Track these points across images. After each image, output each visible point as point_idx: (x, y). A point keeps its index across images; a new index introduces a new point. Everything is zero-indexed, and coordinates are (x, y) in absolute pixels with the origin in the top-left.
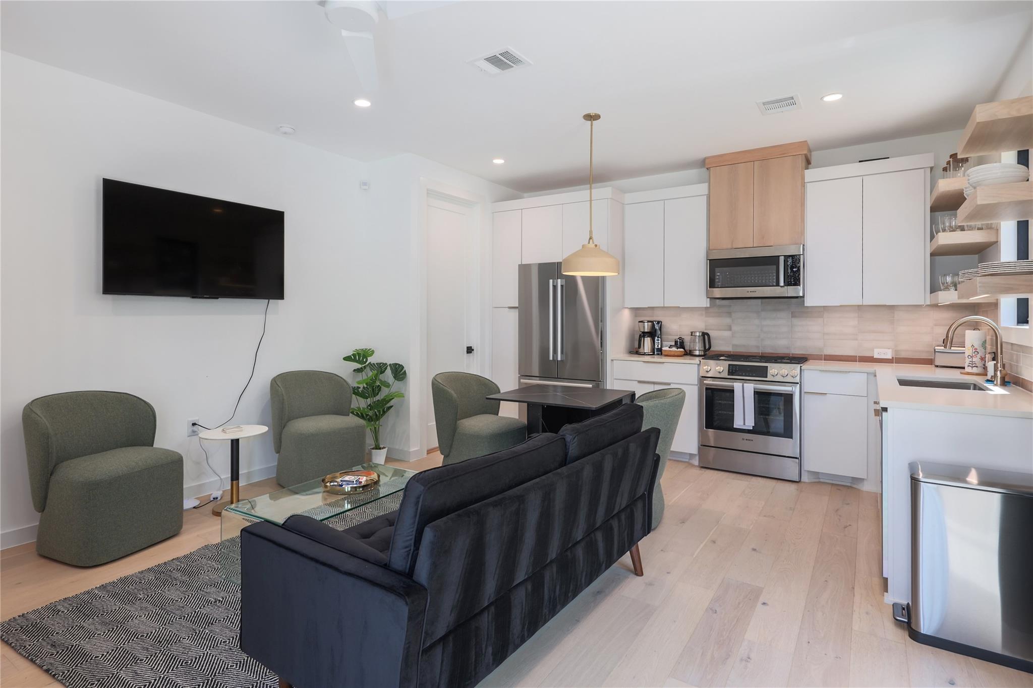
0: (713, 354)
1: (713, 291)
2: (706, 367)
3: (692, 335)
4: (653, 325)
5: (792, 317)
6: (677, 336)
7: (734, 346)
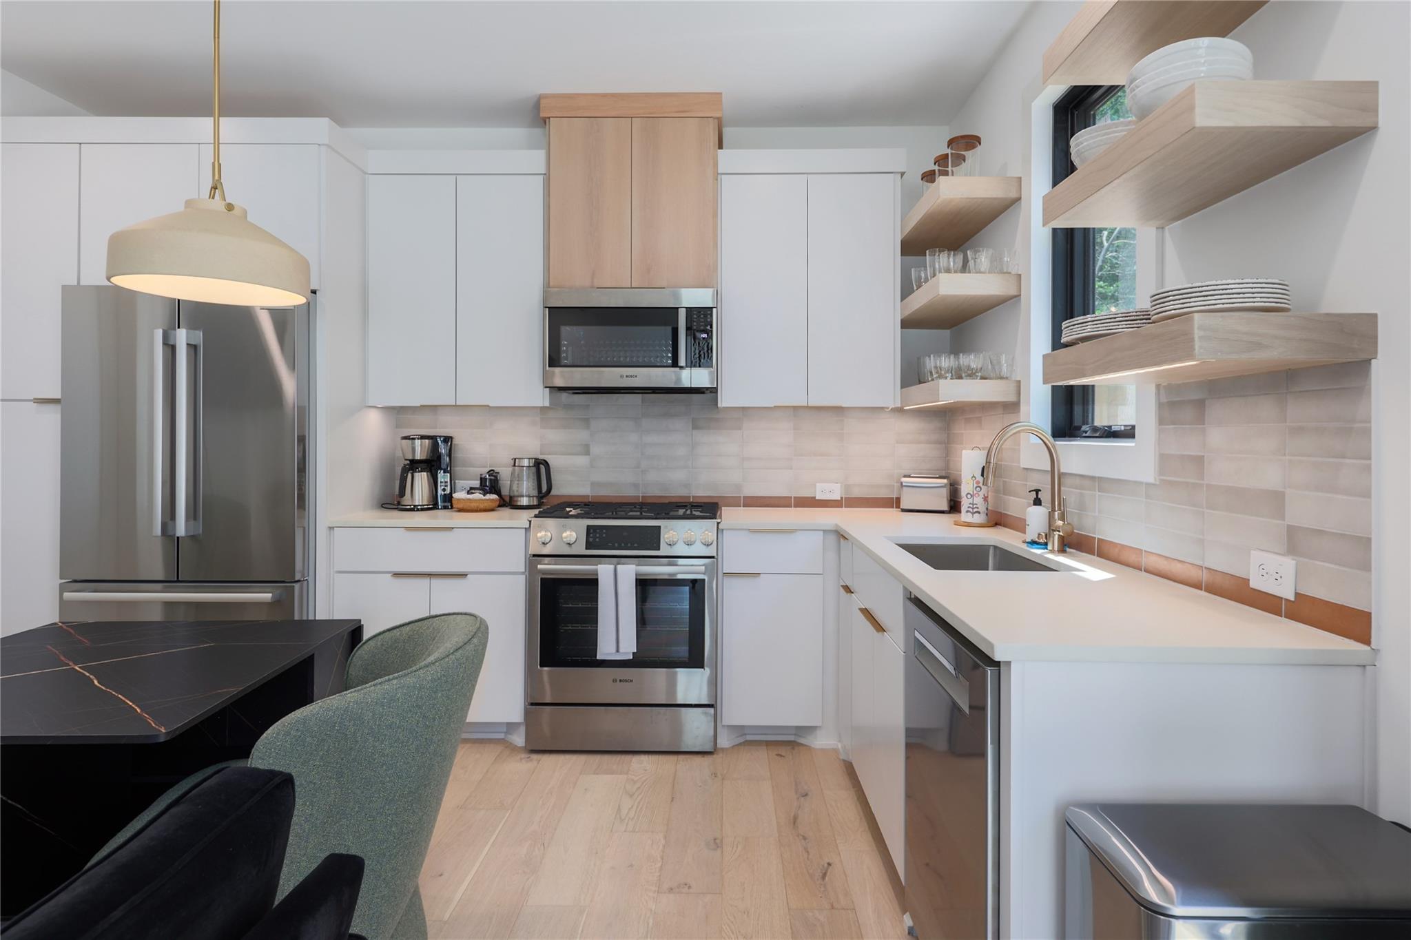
0: (556, 503)
1: (553, 372)
2: (543, 533)
3: (514, 465)
4: (435, 446)
5: (693, 428)
6: (486, 467)
7: (593, 484)
